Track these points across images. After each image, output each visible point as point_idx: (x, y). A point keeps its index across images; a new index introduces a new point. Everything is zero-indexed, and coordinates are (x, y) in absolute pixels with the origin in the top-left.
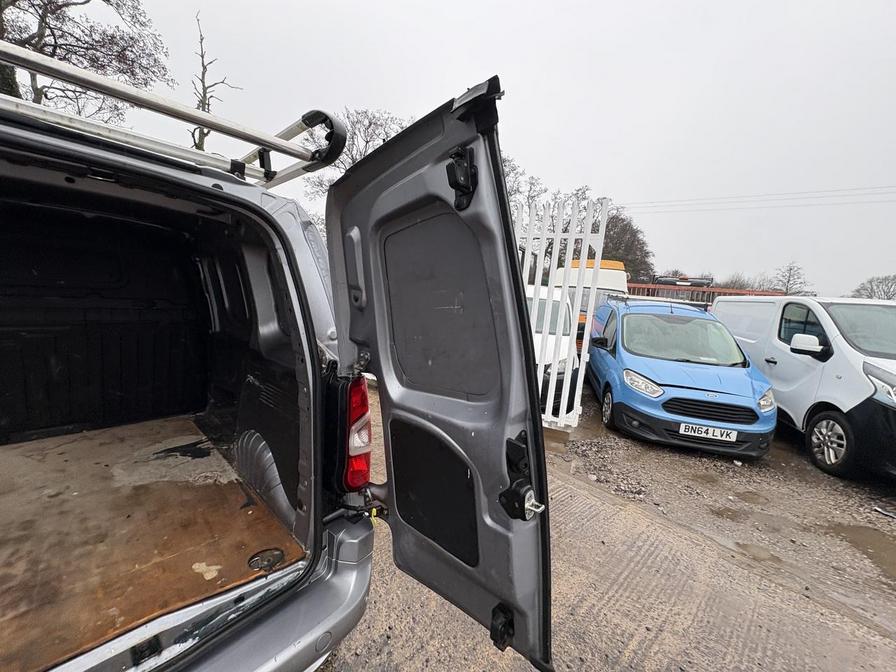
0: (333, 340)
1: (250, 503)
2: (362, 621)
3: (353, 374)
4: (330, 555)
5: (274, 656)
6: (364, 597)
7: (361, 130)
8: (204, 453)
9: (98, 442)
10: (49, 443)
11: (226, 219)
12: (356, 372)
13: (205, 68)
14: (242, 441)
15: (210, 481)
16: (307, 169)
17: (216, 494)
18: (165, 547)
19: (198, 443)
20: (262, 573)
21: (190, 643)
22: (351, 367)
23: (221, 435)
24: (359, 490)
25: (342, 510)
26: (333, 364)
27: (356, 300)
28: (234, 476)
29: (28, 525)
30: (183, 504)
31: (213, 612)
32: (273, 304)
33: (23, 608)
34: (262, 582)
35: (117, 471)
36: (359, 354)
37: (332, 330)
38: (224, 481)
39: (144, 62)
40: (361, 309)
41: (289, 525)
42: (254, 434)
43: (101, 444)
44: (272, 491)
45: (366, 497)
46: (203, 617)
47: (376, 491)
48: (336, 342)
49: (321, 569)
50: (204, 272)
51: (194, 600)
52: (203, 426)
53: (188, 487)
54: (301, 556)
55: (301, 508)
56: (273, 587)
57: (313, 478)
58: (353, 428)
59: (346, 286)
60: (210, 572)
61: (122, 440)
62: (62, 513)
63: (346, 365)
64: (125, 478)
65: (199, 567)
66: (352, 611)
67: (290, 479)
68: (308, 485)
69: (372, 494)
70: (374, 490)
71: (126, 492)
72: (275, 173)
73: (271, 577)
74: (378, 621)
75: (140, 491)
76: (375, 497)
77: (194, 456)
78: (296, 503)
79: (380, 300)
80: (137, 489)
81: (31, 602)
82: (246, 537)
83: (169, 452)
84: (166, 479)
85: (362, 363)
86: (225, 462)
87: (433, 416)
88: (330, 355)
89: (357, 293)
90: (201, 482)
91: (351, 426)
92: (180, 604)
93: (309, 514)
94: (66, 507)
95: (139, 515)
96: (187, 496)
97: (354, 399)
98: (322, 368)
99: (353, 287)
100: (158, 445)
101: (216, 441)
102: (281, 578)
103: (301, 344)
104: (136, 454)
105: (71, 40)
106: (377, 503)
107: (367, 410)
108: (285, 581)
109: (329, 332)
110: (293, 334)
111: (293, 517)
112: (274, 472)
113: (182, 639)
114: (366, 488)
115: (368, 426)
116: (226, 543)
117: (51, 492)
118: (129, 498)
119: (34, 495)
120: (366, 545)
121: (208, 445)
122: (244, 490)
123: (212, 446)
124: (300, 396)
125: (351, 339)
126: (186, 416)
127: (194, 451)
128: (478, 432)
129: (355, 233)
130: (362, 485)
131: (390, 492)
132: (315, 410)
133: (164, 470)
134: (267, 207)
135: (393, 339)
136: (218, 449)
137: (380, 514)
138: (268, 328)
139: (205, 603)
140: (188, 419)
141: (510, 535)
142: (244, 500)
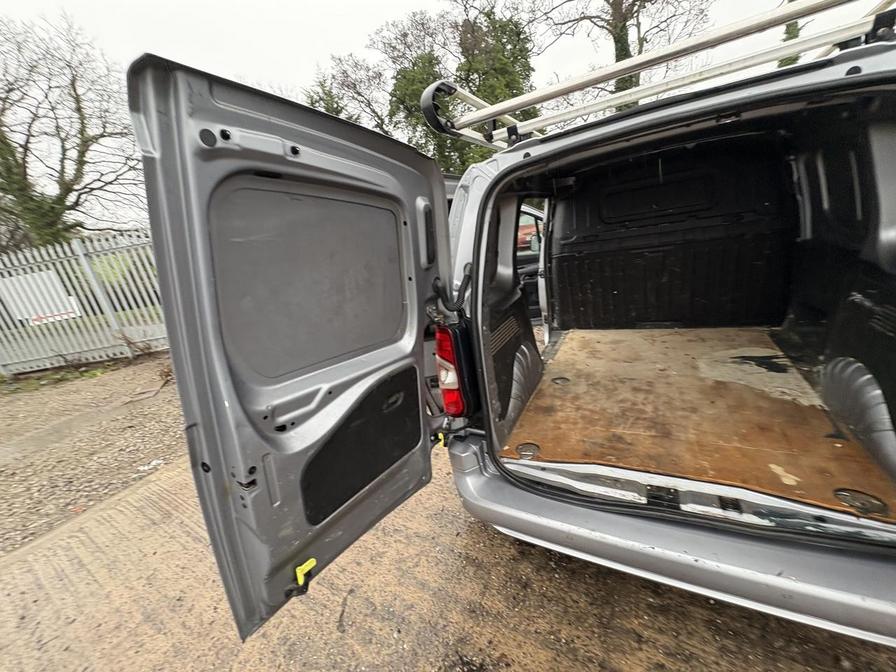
1: (837, 435)
8: (781, 369)
9: (685, 338)
10: (656, 332)
14: (835, 366)
15: (787, 397)
17: (795, 413)
18: (744, 438)
19: (772, 357)
20: (853, 510)
21: (765, 522)
23: (801, 355)
28: (818, 402)
29: (650, 384)
30: (759, 409)
31: (789, 512)
33: (653, 433)
34: (851, 519)
35: (702, 364)
38: (805, 402)
42: (850, 363)
43: (690, 341)
44: (875, 435)
46: (779, 510)
50: (799, 172)
51: (770, 492)
52: (779, 341)
53: (763, 395)
60: (789, 480)
61: (703, 340)
62: (668, 383)
64: (710, 372)
65: (776, 469)
71: (710, 383)
73: (864, 521)
75: (720, 387)
77: (770, 369)
80: (718, 383)
81: (657, 432)
82: (831, 466)
83: (745, 359)
84: (742, 382)
86: (805, 384)
90: (776, 395)
94: (670, 381)
95: (721, 403)
96: (763, 404)
100: (734, 351)
101: (795, 360)
104: (716, 354)
113: (760, 515)
116: (805, 461)
117: (661, 367)
118: (712, 388)
119: (652, 366)
121: (784, 361)
122: (831, 420)
123: (789, 364)
126: (761, 328)
127: (766, 363)
133: (740, 373)
136: (798, 369)
139: (783, 501)
140: (762, 331)
142: (830, 431)
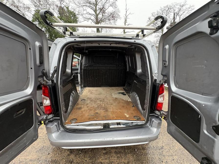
0: (156, 74)
1: (133, 106)
2: (155, 141)
3: (161, 83)
4: (150, 122)
5: (138, 136)
6: (158, 135)
7: (165, 12)
8: (125, 95)
10: (105, 88)
11: (133, 47)
12: (162, 82)
13: (126, 12)
14: (132, 94)
15: (126, 100)
16: (154, 32)
17: (127, 102)
18: (120, 109)
19: (124, 92)
20: (136, 120)
21: (124, 126)
22: (160, 81)
23: (128, 91)
24: (159, 111)
25: (154, 114)
26: (156, 80)
27: (165, 64)
29: (103, 99)
30: (122, 103)
31: (128, 123)
32: (141, 65)
33: (104, 111)
34: (136, 122)
35: (113, 94)
36: (163, 78)
37: (156, 72)
38: (129, 101)
39: (116, 16)
40: (166, 67)
41: (141, 113)
42: (135, 93)
43: (111, 90)
44: (138, 105)
45: (160, 113)
46: (126, 123)
47: (164, 113)
48: (157, 75)
49: (148, 125)
50: (127, 59)
52: (125, 89)
53: (123, 100)
54: (144, 120)
55: (145, 110)
56: (138, 123)
57: (148, 105)
58: (160, 96)
59: (162, 60)
60: (128, 116)
63: (159, 81)
64: (114, 96)
65: (126, 114)
66: (155, 137)
67: (143, 104)
68: (147, 106)
69: (162, 113)
70: (163, 112)
72: (145, 35)
73: (138, 122)
74: (160, 143)
76: (163, 114)
77: (123, 95)
78: (143, 109)
79: (172, 64)
80: (116, 98)
81: (105, 110)
82: (133, 112)
83: (120, 93)
84: (120, 98)
85: (164, 80)
86: (129, 97)
87: (187, 97)
88: (155, 78)
89: (165, 63)
90: (125, 100)
91: (159, 95)
92: (123, 119)
93: (146, 113)
94: (107, 98)
95: (116, 102)
97: (160, 89)
98: (153, 81)
99: (164, 61)
100: (118, 91)
101: (127, 93)
102: (140, 123)
103: (148, 75)
104: (115, 92)
105: (106, 17)
106: (164, 115)
107: (164, 92)
108: (141, 123)
109: (155, 72)
110: (147, 72)
111: (142, 112)
112: (139, 102)
113: (123, 125)
114: (161, 111)
115: (163, 96)
116: (129, 112)
117: (106, 95)
118: (115, 99)
120: (160, 124)
121: (125, 93)
122: (132, 103)
124: (147, 86)
125: (161, 74)
126: (122, 87)
127: (123, 94)
128: (206, 105)
129: (167, 47)
130: (160, 110)
131: (168, 114)
132: (150, 90)
133: (119, 96)
134: (144, 43)
135: (175, 74)
137: (164, 118)
138: (139, 71)
139: (127, 121)
140: (122, 88)
141: (216, 139)
142: (132, 105)
